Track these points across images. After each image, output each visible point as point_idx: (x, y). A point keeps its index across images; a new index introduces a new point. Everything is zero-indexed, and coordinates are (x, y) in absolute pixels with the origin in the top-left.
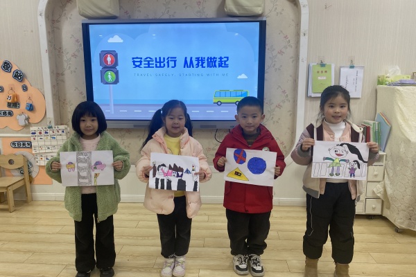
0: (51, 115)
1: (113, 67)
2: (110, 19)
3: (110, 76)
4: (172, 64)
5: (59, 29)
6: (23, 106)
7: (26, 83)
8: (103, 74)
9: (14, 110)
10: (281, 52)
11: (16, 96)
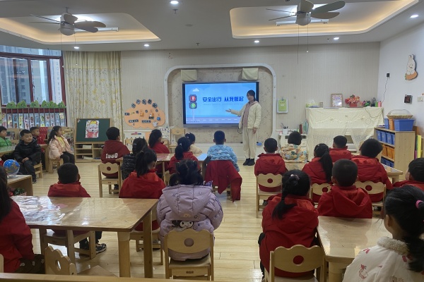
0: (167, 122)
1: (195, 102)
2: (193, 82)
3: (193, 105)
4: (219, 100)
5: (171, 85)
6: (155, 118)
7: (158, 108)
8: (190, 104)
9: (151, 120)
10: (266, 94)
11: (153, 114)
